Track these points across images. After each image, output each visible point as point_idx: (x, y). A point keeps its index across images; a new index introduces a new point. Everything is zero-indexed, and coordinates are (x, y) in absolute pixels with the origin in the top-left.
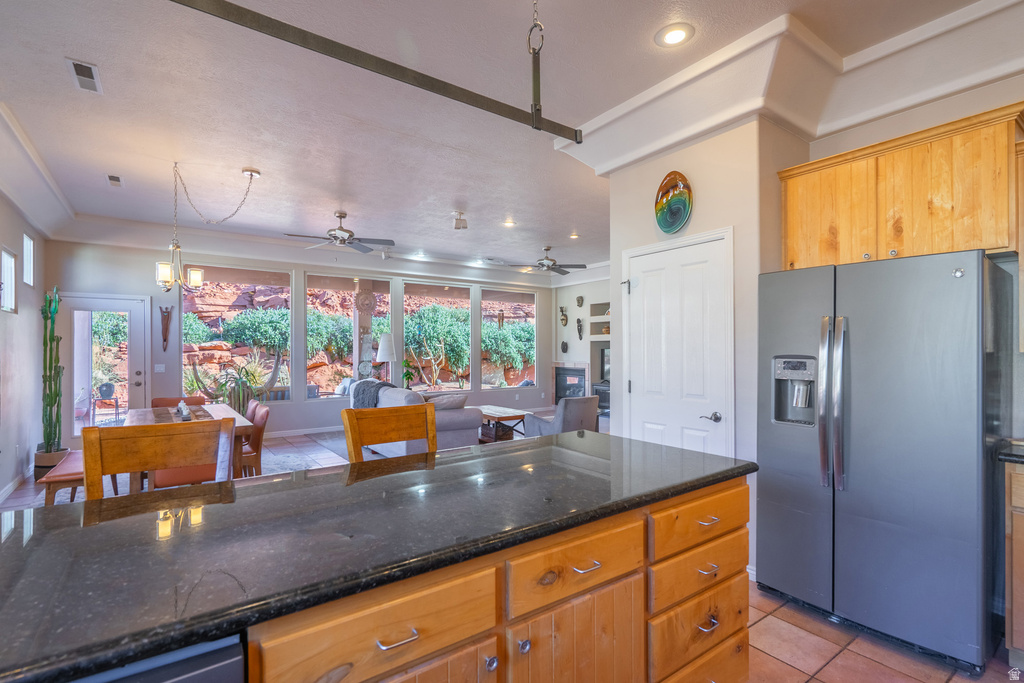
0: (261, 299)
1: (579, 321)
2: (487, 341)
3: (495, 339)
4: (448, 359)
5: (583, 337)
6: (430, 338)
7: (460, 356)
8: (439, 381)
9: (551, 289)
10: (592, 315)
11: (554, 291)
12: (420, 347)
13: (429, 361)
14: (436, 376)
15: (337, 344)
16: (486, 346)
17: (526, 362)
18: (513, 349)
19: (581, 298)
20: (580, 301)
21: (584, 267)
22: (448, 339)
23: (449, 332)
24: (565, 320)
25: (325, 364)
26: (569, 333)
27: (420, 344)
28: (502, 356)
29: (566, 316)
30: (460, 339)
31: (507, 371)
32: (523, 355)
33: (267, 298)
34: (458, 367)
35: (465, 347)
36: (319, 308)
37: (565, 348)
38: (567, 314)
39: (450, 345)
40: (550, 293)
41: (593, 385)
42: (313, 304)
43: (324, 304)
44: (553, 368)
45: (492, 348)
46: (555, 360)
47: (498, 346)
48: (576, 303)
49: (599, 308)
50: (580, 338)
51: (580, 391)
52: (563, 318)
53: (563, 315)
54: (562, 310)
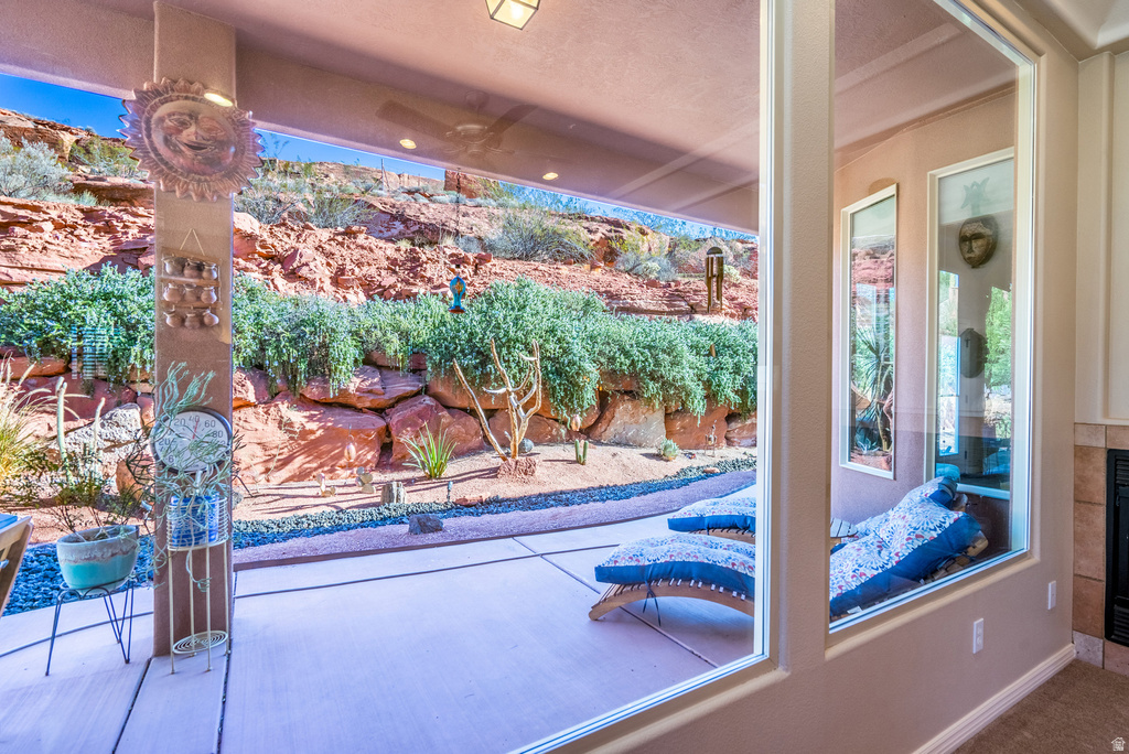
2: (634, 351)
3: (650, 348)
4: (549, 392)
6: (509, 344)
7: (577, 384)
8: (529, 443)
12: (483, 364)
13: (504, 396)
14: (519, 435)
15: (280, 353)
16: (633, 363)
17: (711, 397)
18: (688, 371)
22: (551, 346)
23: (552, 331)
25: (248, 405)
27: (485, 359)
28: (666, 385)
30: (577, 348)
31: (668, 416)
32: (708, 385)
34: (572, 411)
35: (588, 365)
36: (280, 281)
39: (554, 360)
42: (266, 272)
43: (292, 275)
44: (1082, 453)
45: (644, 368)
46: (1106, 414)
47: (657, 364)
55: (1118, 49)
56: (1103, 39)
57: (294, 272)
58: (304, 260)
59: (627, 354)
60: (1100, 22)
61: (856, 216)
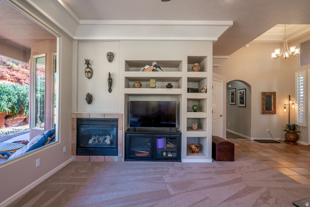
1: (110, 75)
5: (113, 89)
10: (127, 70)
11: (76, 43)
20: (111, 57)
24: (90, 73)
26: (96, 86)
29: (91, 69)
37: (90, 99)
38: (92, 67)
41: (126, 133)
44: (73, 119)
46: (77, 111)
48: (105, 59)
49: (131, 65)
50: (110, 90)
51: (105, 139)
52: (88, 70)
53: (88, 67)
54: (88, 63)
55: (79, 41)
56: (75, 38)
61: (37, 59)
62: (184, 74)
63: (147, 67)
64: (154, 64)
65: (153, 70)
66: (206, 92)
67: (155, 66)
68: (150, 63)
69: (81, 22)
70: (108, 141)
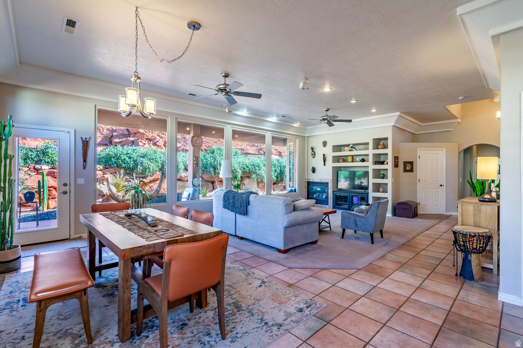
0: (117, 140)
1: (324, 155)
2: (250, 166)
3: (253, 165)
5: (326, 163)
7: (236, 175)
9: (304, 137)
10: (333, 151)
11: (306, 139)
16: (249, 169)
18: (263, 171)
19: (326, 142)
20: (325, 144)
21: (350, 121)
24: (314, 155)
26: (317, 162)
28: (257, 175)
29: (314, 152)
30: (236, 166)
31: (258, 183)
33: (121, 140)
36: (152, 146)
37: (314, 170)
38: (315, 151)
40: (303, 139)
41: (333, 192)
42: (149, 144)
43: (155, 144)
44: (305, 182)
45: (252, 171)
46: (307, 177)
47: (255, 169)
48: (322, 145)
49: (337, 148)
50: (325, 165)
51: (323, 195)
52: (313, 153)
53: (313, 151)
54: (312, 149)
55: (308, 137)
56: (306, 135)
57: (155, 143)
58: (157, 140)
59: (248, 167)
60: (305, 134)
61: (290, 145)
62: (371, 152)
63: (346, 148)
64: (351, 146)
65: (350, 150)
66: (387, 164)
67: (352, 147)
68: (348, 146)
69: (308, 128)
70: (324, 197)
